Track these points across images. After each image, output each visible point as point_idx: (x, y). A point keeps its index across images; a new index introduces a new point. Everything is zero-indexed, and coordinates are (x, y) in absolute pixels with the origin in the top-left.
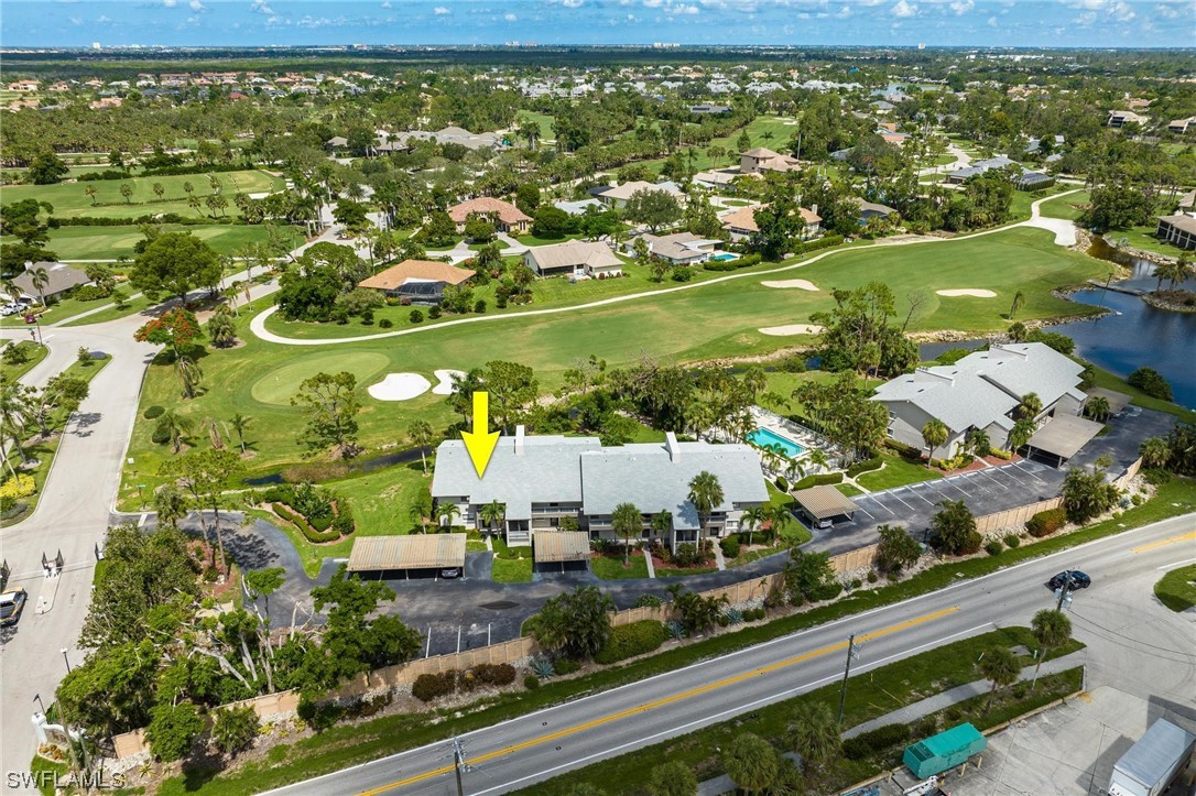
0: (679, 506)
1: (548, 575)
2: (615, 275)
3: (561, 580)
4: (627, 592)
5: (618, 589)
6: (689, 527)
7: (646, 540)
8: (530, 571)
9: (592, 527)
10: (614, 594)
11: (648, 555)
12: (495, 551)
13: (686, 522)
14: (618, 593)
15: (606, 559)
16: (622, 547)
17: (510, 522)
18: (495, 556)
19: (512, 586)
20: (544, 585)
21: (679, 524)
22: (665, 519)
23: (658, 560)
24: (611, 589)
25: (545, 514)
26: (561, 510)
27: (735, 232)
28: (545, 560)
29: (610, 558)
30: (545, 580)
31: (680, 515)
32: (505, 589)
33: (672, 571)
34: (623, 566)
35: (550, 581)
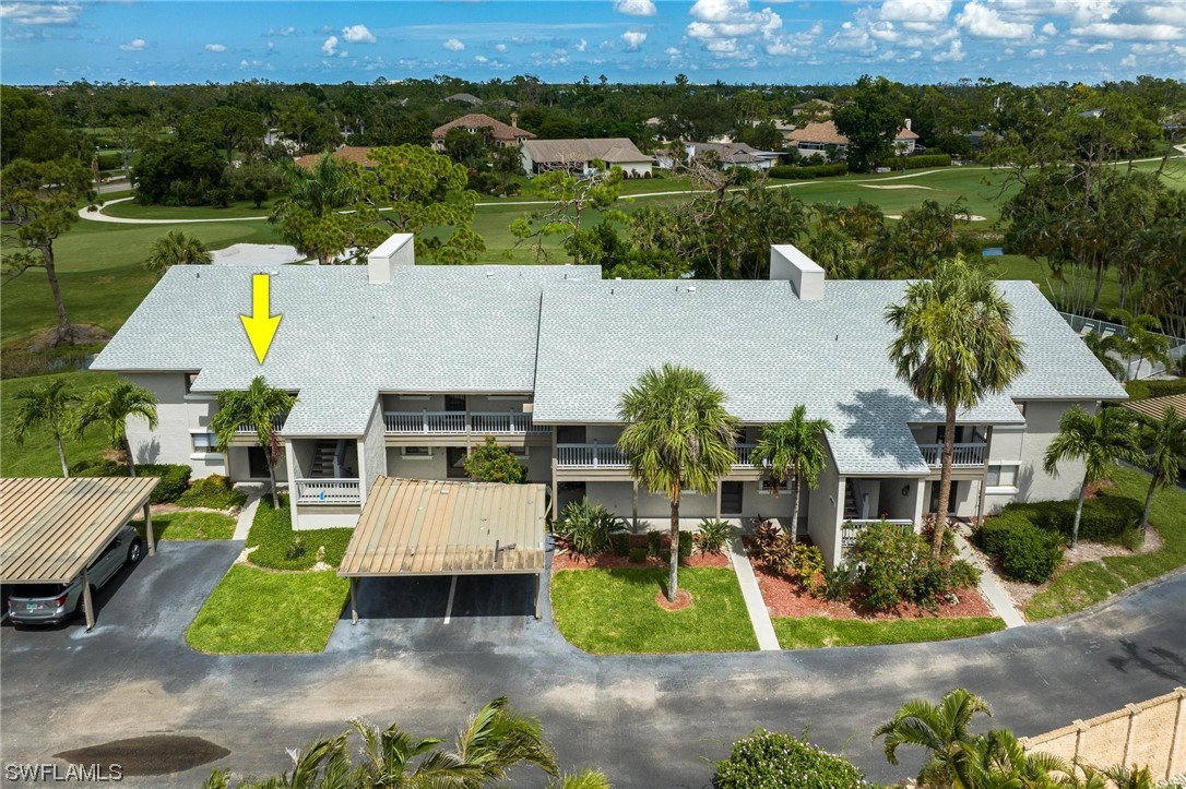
0: (842, 407)
1: (395, 630)
2: (642, 174)
3: (435, 651)
4: (677, 707)
5: (642, 692)
6: (888, 466)
7: (736, 522)
8: (335, 611)
9: (563, 471)
10: (626, 716)
11: (743, 569)
12: (250, 542)
13: (877, 451)
14: (643, 715)
15: (603, 576)
16: (658, 541)
17: (299, 442)
18: (243, 558)
19: (240, 666)
20: (363, 666)
21: (854, 456)
22: (804, 439)
23: (782, 588)
24: (614, 692)
25: (427, 436)
26: (477, 423)
27: (805, 147)
28: (375, 571)
29: (615, 574)
30: (375, 648)
31: (851, 432)
32: (213, 678)
33: (839, 627)
34: (662, 604)
35: (391, 650)
